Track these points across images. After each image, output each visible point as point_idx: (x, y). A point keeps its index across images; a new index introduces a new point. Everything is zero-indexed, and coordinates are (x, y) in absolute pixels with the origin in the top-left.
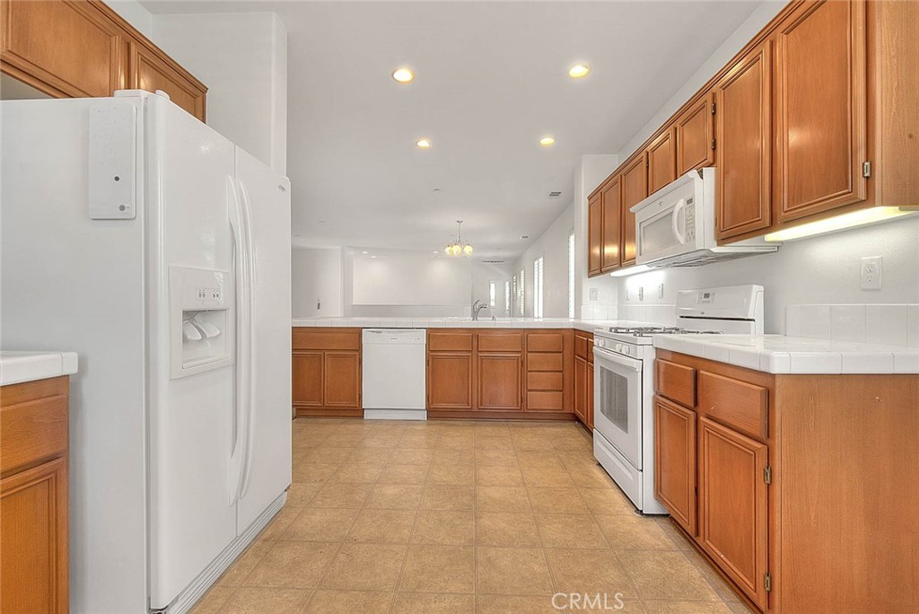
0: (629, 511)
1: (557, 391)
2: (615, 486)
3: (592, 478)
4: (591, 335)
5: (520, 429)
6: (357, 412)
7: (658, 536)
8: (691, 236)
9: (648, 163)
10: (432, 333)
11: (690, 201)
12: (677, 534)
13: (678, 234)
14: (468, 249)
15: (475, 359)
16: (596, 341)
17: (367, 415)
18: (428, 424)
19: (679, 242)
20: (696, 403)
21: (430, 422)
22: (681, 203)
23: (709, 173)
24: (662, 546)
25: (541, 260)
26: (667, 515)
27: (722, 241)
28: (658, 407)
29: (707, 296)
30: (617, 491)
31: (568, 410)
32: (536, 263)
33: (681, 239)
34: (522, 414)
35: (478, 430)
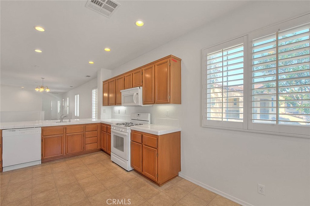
0: (125, 172)
1: (95, 143)
2: (119, 167)
3: (112, 166)
4: (110, 126)
5: (84, 158)
7: (133, 175)
8: (138, 102)
9: (124, 79)
10: (44, 129)
11: (137, 94)
12: (137, 173)
13: (134, 100)
14: (48, 90)
15: (65, 136)
16: (112, 128)
18: (42, 166)
19: (134, 103)
20: (142, 142)
21: (43, 164)
22: (135, 94)
23: (141, 87)
24: (134, 177)
25: (78, 95)
26: (133, 170)
27: (144, 104)
28: (132, 144)
29: (138, 115)
30: (120, 168)
31: (99, 148)
32: (76, 96)
33: (135, 102)
34: (83, 152)
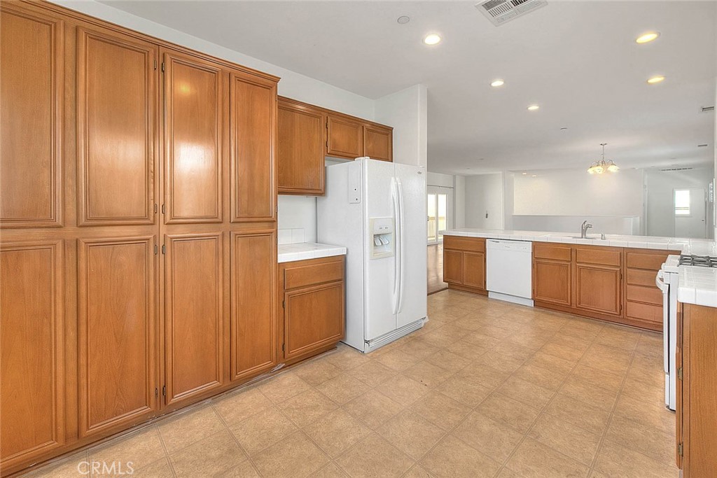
6: (483, 293)
10: (536, 246)
15: (573, 267)
17: (491, 295)
18: (534, 310)
21: (536, 309)
34: (622, 319)
35: (572, 322)
